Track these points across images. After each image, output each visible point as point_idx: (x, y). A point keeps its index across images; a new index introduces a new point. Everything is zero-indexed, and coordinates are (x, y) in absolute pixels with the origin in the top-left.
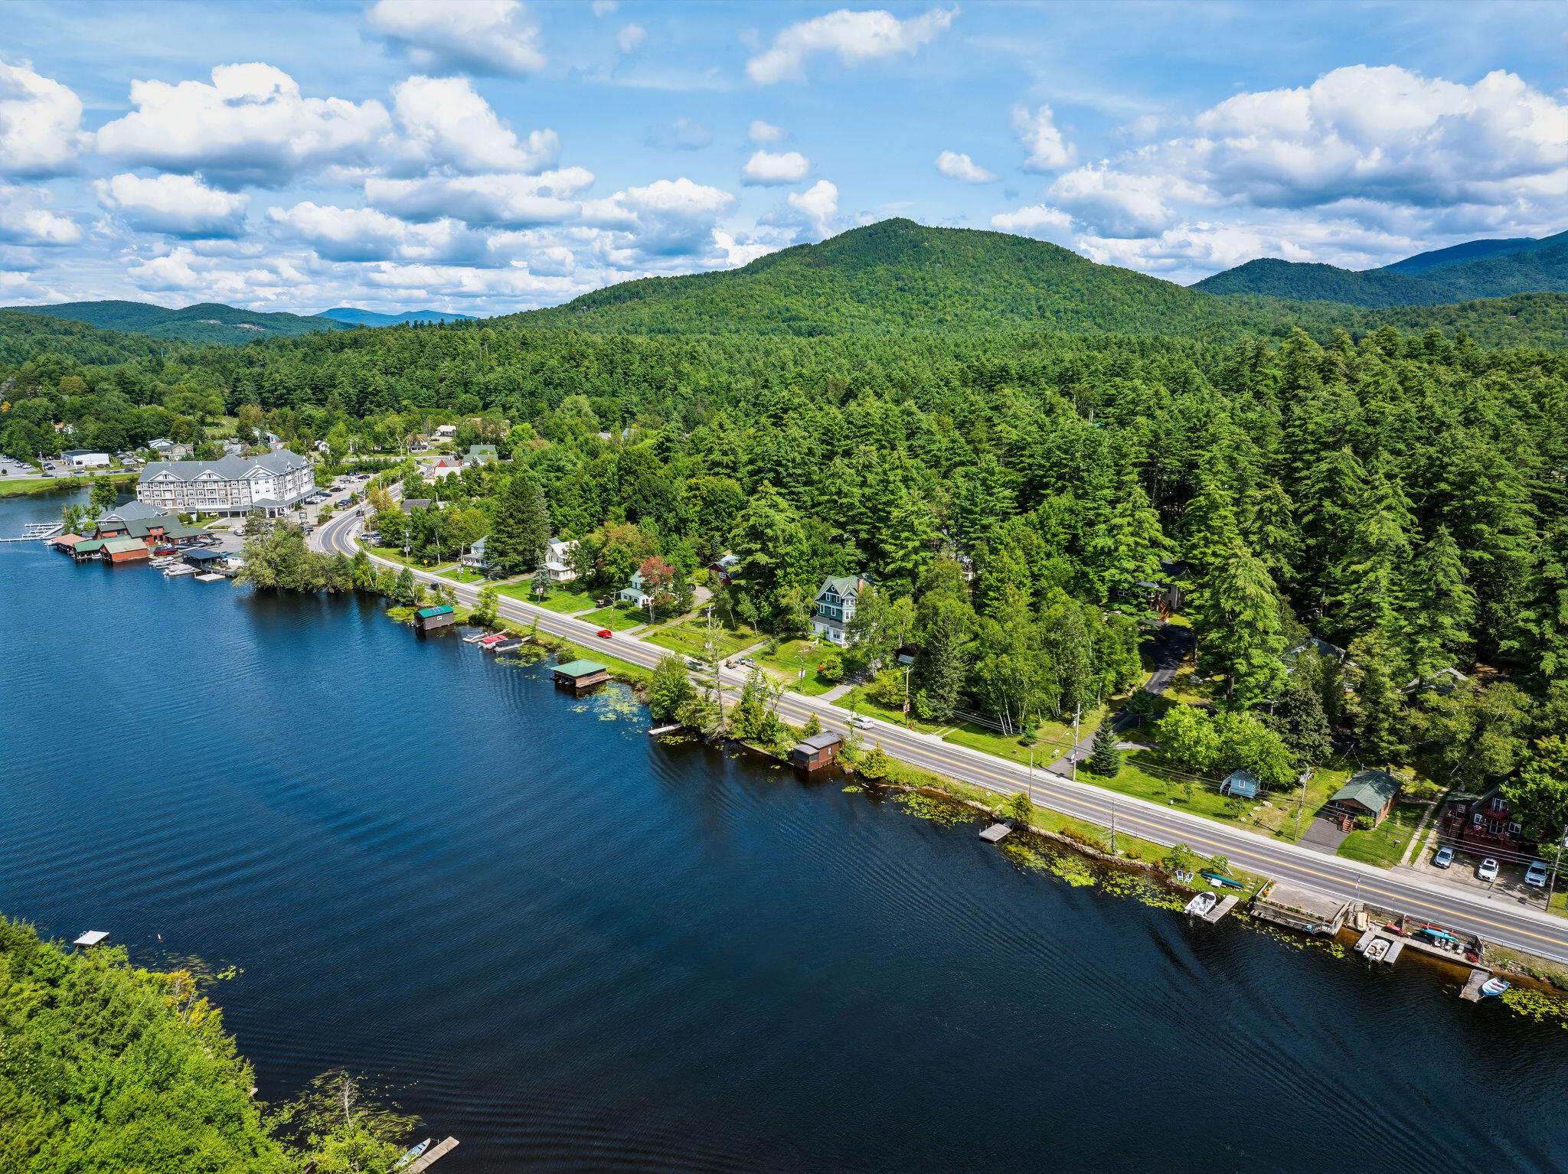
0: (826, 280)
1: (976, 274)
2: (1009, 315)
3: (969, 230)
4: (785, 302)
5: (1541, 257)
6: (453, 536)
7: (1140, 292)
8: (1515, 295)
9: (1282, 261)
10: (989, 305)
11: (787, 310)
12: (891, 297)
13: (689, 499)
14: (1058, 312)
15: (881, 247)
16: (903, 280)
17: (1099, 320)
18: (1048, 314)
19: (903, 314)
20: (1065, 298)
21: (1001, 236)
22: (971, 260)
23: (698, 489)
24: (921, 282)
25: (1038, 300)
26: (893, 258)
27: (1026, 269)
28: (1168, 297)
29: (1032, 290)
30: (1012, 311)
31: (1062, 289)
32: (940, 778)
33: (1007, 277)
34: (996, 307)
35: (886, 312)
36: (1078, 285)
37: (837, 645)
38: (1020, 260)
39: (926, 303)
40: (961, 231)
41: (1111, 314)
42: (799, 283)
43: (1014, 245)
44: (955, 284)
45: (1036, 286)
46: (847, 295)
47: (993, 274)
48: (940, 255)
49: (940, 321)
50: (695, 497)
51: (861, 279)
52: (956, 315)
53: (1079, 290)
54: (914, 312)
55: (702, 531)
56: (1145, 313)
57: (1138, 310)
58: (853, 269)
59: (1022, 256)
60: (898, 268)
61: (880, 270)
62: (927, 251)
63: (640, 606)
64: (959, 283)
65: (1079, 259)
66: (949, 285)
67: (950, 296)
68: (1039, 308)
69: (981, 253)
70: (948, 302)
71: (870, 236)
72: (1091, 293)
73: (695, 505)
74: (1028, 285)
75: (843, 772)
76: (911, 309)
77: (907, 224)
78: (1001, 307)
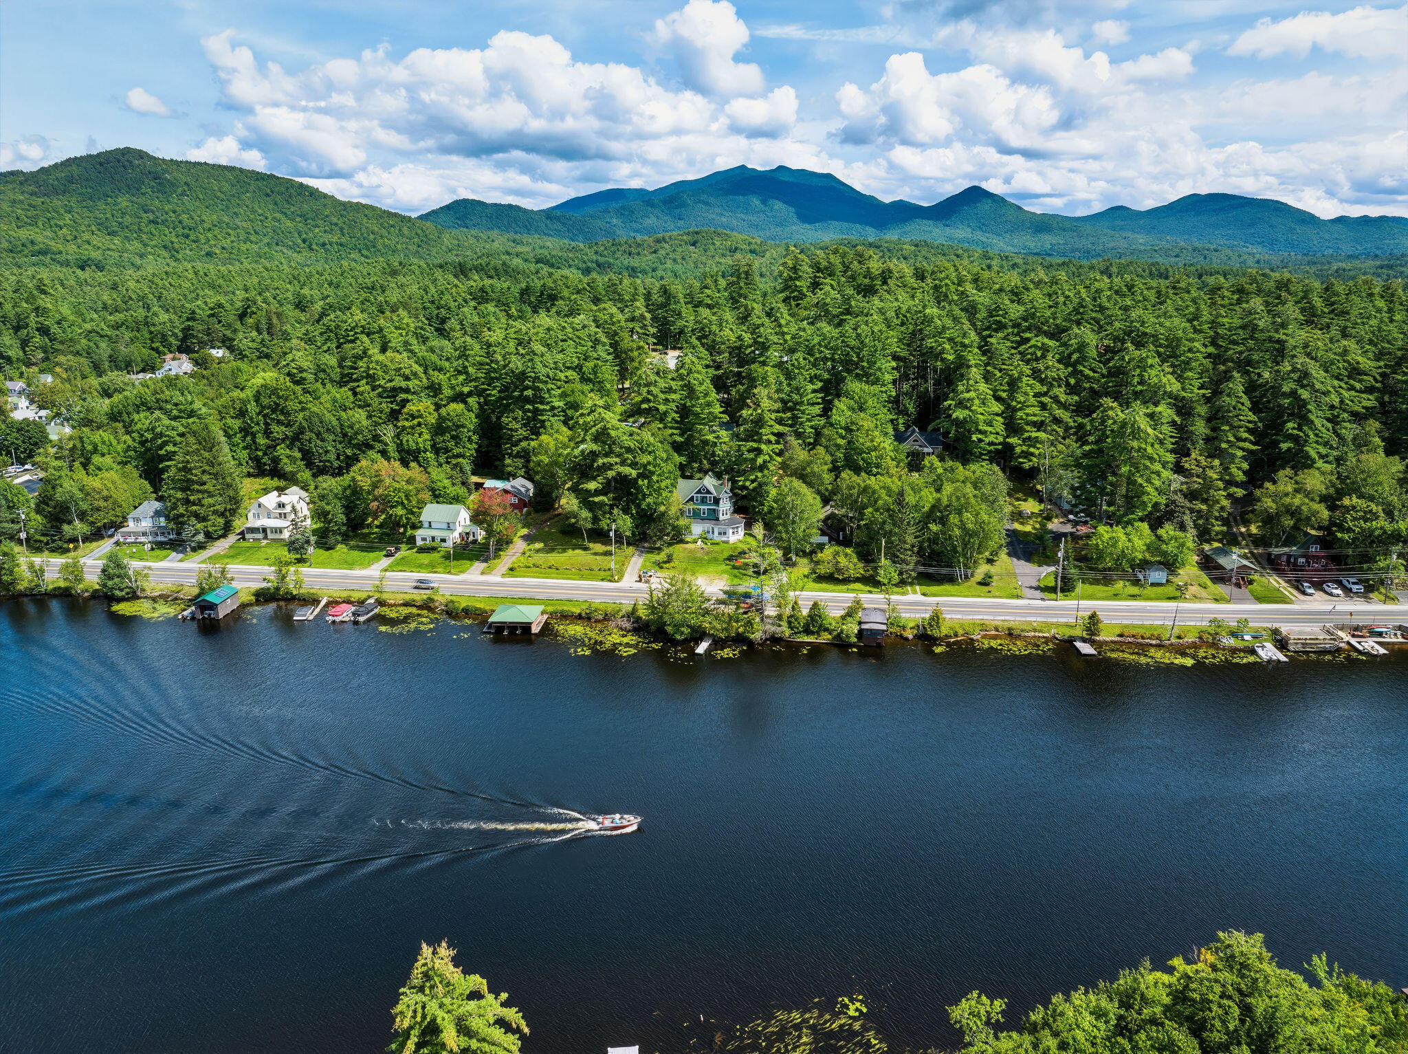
0: (62, 211)
1: (228, 208)
2: (278, 248)
3: (205, 163)
4: (24, 234)
5: (665, 202)
6: (98, 509)
7: (393, 226)
8: (686, 231)
9: (479, 202)
10: (253, 238)
11: (32, 242)
12: (146, 230)
13: (412, 427)
14: (324, 245)
15: (117, 177)
16: (153, 212)
17: (365, 252)
18: (314, 247)
19: (165, 247)
20: (325, 232)
21: (241, 170)
22: (219, 194)
23: (421, 416)
24: (172, 214)
25: (300, 234)
26: (134, 188)
27: (276, 204)
28: (419, 232)
29: (289, 223)
30: (277, 244)
31: (320, 222)
32: (987, 623)
33: (260, 211)
34: (261, 240)
35: (145, 245)
36: (335, 220)
37: (723, 542)
38: (267, 195)
39: (187, 237)
40: (199, 164)
41: (374, 247)
42: (29, 214)
43: (257, 179)
44: (210, 217)
45: (293, 220)
46: (93, 228)
47: (245, 208)
48: (186, 188)
49: (208, 254)
50: (419, 424)
51: (103, 209)
52: (223, 248)
53: (336, 224)
54: (176, 246)
55: (442, 459)
56: (404, 246)
57: (397, 243)
58: (91, 199)
59: (269, 191)
60: (141, 200)
61: (123, 202)
62: (173, 185)
63: (450, 544)
64: (215, 217)
65: (325, 196)
66: (204, 217)
67: (210, 230)
68: (304, 241)
69: (226, 187)
70: (209, 235)
71: (101, 164)
72: (350, 227)
73: (420, 434)
74: (283, 218)
75: (906, 639)
76: (172, 243)
77: (141, 155)
78: (266, 240)
